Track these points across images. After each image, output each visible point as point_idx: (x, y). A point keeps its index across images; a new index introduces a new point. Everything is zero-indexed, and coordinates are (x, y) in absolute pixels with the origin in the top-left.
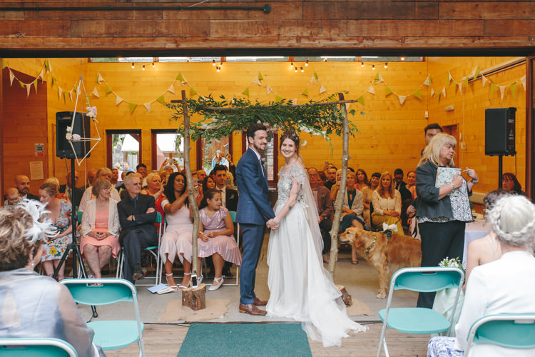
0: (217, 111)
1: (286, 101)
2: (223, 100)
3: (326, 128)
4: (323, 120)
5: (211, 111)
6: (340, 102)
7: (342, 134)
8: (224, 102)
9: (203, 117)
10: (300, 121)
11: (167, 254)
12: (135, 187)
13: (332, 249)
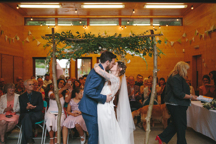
0: (74, 41)
1: (117, 35)
2: (78, 34)
3: (142, 52)
4: (141, 47)
5: (70, 41)
6: (152, 35)
7: (152, 56)
8: (79, 35)
9: (65, 45)
10: (126, 47)
11: (51, 127)
12: (30, 86)
13: (147, 130)
